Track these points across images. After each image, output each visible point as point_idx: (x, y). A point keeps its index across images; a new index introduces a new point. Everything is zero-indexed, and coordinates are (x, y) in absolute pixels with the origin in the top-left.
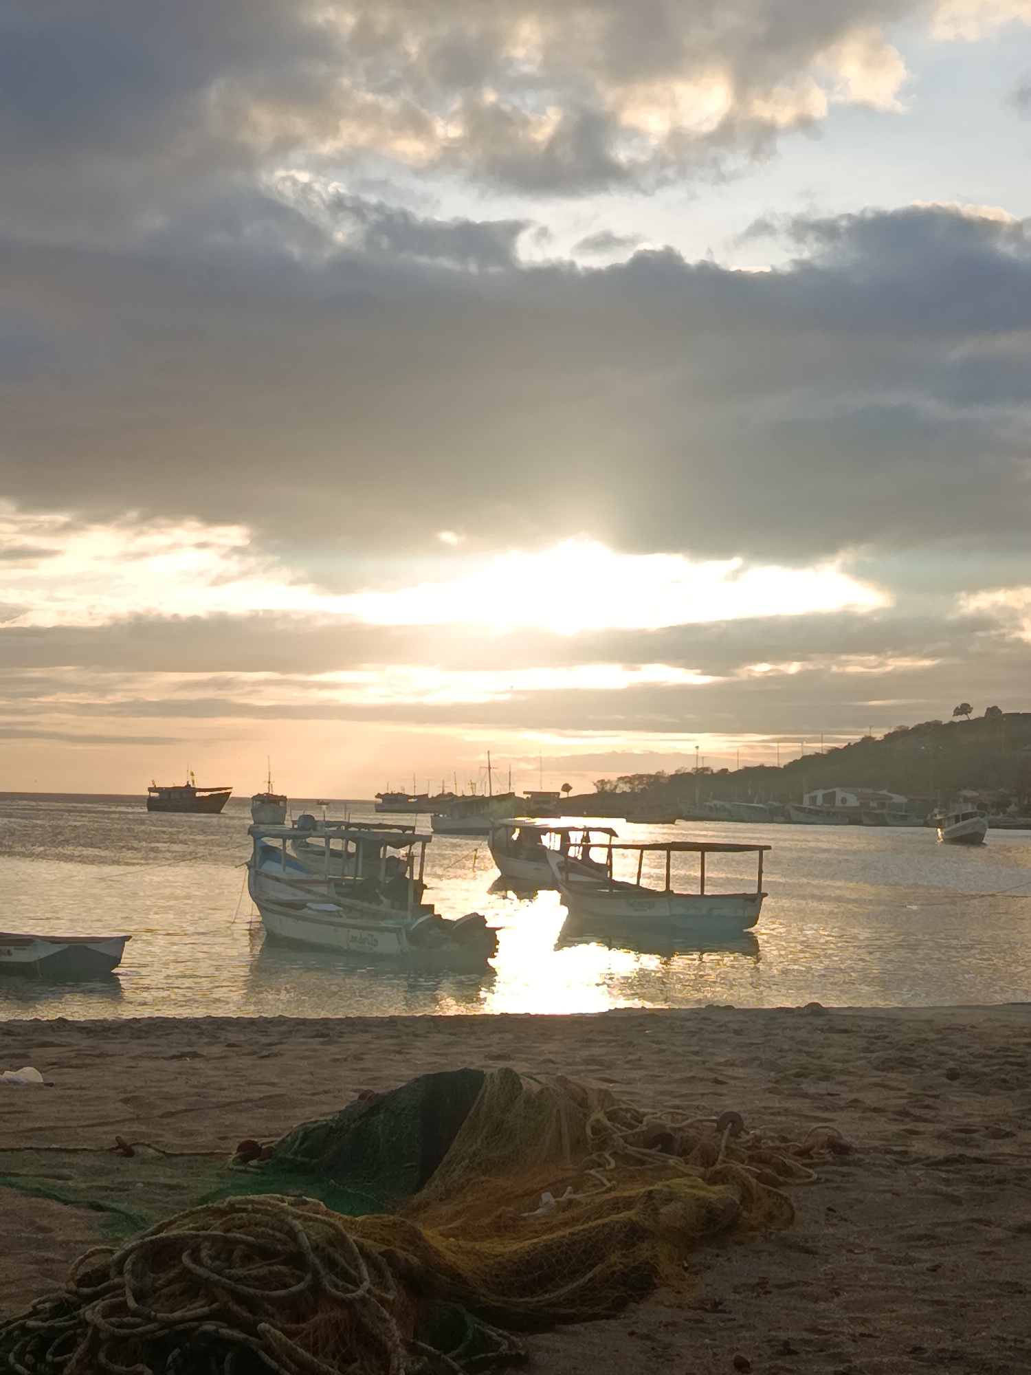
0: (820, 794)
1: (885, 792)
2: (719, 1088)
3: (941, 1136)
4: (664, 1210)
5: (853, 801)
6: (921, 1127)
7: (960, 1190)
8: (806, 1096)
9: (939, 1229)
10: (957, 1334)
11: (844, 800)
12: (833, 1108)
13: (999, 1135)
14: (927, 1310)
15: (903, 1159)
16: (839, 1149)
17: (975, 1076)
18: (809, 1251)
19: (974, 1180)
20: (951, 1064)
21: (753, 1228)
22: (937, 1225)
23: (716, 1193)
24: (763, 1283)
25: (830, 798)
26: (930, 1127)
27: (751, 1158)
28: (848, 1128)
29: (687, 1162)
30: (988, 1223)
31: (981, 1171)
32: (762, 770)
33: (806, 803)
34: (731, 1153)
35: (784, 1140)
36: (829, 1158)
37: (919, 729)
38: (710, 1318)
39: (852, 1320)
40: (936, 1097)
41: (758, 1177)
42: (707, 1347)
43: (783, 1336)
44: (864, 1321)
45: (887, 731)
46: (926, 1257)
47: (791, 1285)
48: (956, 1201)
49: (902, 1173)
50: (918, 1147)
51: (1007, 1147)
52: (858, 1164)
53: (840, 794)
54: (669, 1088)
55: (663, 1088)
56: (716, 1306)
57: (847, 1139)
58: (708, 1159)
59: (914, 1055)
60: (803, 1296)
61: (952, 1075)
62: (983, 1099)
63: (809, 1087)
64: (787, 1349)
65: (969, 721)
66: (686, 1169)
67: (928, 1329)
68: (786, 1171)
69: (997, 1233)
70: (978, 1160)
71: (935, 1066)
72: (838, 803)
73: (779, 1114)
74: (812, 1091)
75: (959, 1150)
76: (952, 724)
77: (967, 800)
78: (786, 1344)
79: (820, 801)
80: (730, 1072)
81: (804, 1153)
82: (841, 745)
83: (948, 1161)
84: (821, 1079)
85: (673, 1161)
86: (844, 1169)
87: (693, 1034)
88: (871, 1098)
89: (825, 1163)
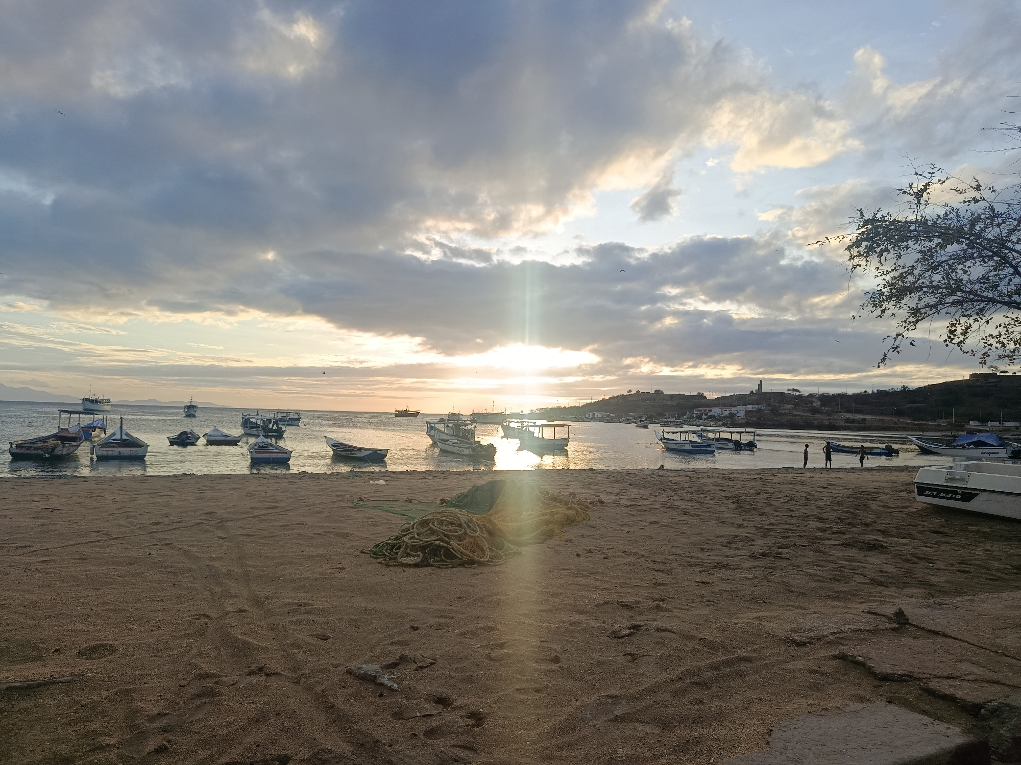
0: (591, 413)
1: (608, 413)
2: (568, 487)
3: (629, 499)
4: (556, 516)
5: (600, 416)
6: (623, 497)
7: (634, 513)
8: (592, 489)
9: (629, 523)
10: (635, 548)
11: (597, 416)
12: (599, 492)
13: (644, 499)
14: (627, 542)
15: (619, 505)
16: (602, 502)
17: (637, 484)
18: (594, 528)
19: (638, 510)
20: (630, 482)
21: (579, 522)
22: (628, 521)
23: (569, 512)
24: (583, 535)
26: (625, 497)
27: (578, 504)
28: (604, 497)
29: (561, 505)
30: (642, 521)
31: (639, 508)
32: (575, 407)
33: (587, 416)
34: (572, 502)
35: (587, 499)
36: (599, 504)
37: (617, 396)
38: (569, 544)
39: (607, 544)
40: (627, 490)
41: (580, 508)
42: (568, 551)
43: (589, 548)
44: (610, 545)
45: (609, 397)
46: (626, 529)
47: (591, 536)
48: (633, 515)
49: (618, 508)
50: (622, 502)
51: (646, 502)
52: (606, 506)
53: (596, 414)
54: (555, 487)
55: (553, 487)
56: (571, 541)
57: (603, 500)
58: (566, 504)
59: (620, 479)
60: (594, 539)
61: (630, 485)
62: (639, 490)
63: (592, 487)
64: (590, 551)
65: (632, 394)
66: (561, 506)
67: (628, 547)
68: (588, 507)
69: (644, 524)
70: (639, 505)
71: (625, 482)
72: (596, 416)
73: (584, 493)
74: (593, 488)
75: (633, 503)
76: (627, 395)
77: (631, 416)
78: (590, 550)
79: (591, 416)
80: (570, 483)
81: (592, 503)
82: (597, 401)
83: (630, 506)
84: (596, 485)
85: (557, 504)
86: (603, 507)
87: (560, 474)
88: (609, 490)
89: (598, 506)
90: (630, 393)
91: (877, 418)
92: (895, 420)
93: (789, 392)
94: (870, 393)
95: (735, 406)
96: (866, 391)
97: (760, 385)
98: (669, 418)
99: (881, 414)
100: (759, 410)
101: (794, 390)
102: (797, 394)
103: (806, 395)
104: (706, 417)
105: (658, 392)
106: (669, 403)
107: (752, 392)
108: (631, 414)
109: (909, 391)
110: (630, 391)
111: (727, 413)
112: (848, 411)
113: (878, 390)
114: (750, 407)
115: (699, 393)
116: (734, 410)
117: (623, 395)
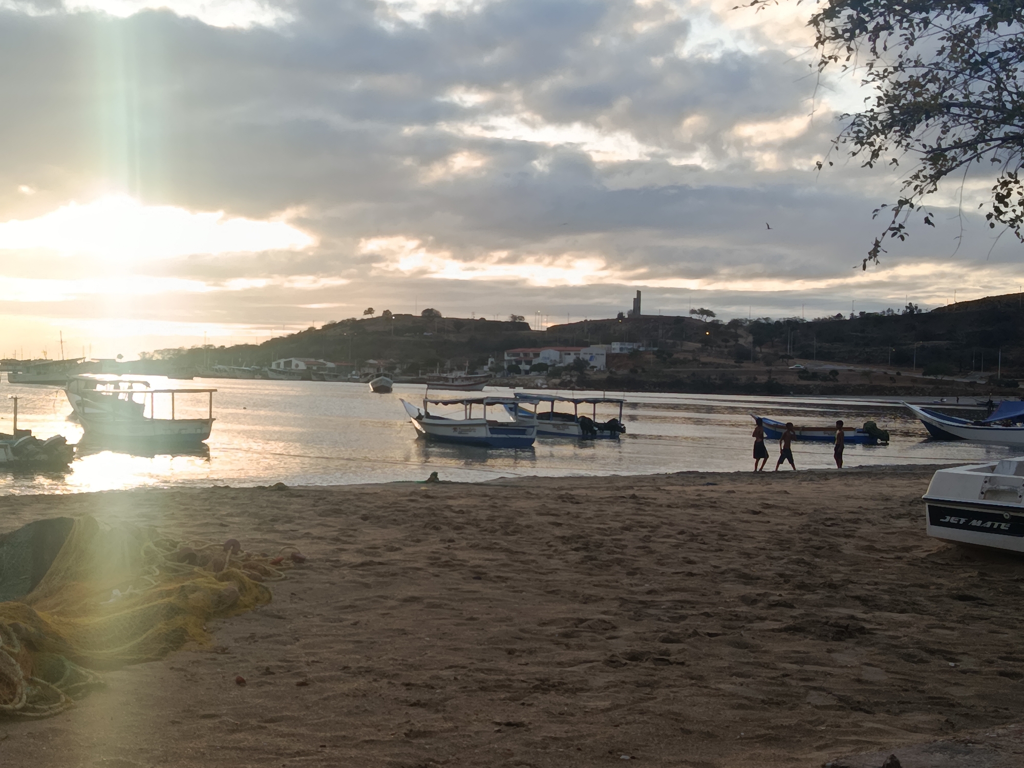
0: (282, 361)
1: (322, 361)
2: (223, 529)
3: (359, 551)
4: (191, 596)
5: (302, 366)
6: (346, 546)
7: (370, 580)
8: (277, 531)
9: (358, 603)
10: (369, 658)
11: (297, 366)
12: (295, 538)
13: (392, 549)
14: (351, 646)
15: (337, 565)
16: (298, 560)
17: (378, 518)
18: (280, 618)
19: (379, 575)
20: (364, 512)
21: (246, 606)
22: (356, 600)
23: (224, 586)
24: (253, 636)
25: (288, 364)
26: (352, 547)
27: (245, 567)
28: (303, 548)
29: (205, 570)
30: (386, 598)
31: (382, 569)
32: (246, 347)
33: (274, 367)
34: (232, 563)
35: (265, 555)
36: (292, 565)
37: (342, 323)
38: (221, 658)
39: (306, 654)
40: (355, 530)
41: (249, 576)
42: (218, 673)
43: (265, 664)
44: (314, 654)
45: (323, 324)
46: (351, 617)
47: (271, 636)
48: (367, 586)
49: (336, 572)
50: (344, 557)
51: (396, 556)
52: (308, 568)
53: (294, 361)
54: (192, 530)
55: (188, 529)
56: (224, 651)
57: (303, 554)
58: (218, 567)
59: (342, 508)
60: (277, 642)
61: (365, 518)
62: (383, 530)
63: (279, 527)
64: (268, 672)
65: (373, 319)
66: (205, 573)
67: (353, 656)
68: (267, 573)
69: (391, 603)
70: (380, 563)
71: (354, 513)
72: (293, 367)
73: (260, 542)
74: (281, 528)
75: (368, 558)
76: (362, 320)
77: (372, 366)
78: (268, 669)
79: (282, 366)
80: (230, 519)
81: (276, 563)
82: (296, 332)
83: (362, 564)
84: (287, 522)
85: (196, 569)
86: (301, 571)
87: (206, 500)
88: (316, 532)
89: (291, 568)
90: (369, 316)
91: (860, 369)
92: (892, 372)
93: (695, 316)
94: (848, 318)
95: (586, 345)
96: (839, 315)
97: (637, 302)
98: (451, 370)
99: (867, 361)
100: (634, 354)
101: (703, 312)
102: (709, 319)
103: (726, 321)
104: (528, 367)
105: (430, 314)
106: (452, 337)
107: (621, 315)
108: (371, 361)
109: (920, 315)
110: (370, 311)
111: (570, 359)
112: (806, 356)
113: (861, 313)
114: (616, 347)
115: (514, 317)
116: (584, 353)
117: (354, 320)
